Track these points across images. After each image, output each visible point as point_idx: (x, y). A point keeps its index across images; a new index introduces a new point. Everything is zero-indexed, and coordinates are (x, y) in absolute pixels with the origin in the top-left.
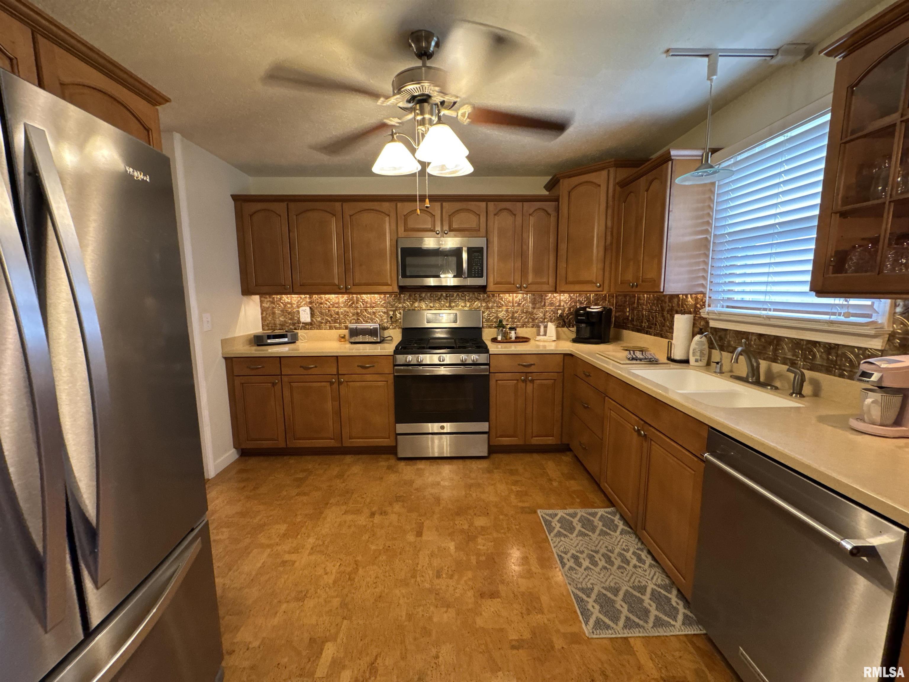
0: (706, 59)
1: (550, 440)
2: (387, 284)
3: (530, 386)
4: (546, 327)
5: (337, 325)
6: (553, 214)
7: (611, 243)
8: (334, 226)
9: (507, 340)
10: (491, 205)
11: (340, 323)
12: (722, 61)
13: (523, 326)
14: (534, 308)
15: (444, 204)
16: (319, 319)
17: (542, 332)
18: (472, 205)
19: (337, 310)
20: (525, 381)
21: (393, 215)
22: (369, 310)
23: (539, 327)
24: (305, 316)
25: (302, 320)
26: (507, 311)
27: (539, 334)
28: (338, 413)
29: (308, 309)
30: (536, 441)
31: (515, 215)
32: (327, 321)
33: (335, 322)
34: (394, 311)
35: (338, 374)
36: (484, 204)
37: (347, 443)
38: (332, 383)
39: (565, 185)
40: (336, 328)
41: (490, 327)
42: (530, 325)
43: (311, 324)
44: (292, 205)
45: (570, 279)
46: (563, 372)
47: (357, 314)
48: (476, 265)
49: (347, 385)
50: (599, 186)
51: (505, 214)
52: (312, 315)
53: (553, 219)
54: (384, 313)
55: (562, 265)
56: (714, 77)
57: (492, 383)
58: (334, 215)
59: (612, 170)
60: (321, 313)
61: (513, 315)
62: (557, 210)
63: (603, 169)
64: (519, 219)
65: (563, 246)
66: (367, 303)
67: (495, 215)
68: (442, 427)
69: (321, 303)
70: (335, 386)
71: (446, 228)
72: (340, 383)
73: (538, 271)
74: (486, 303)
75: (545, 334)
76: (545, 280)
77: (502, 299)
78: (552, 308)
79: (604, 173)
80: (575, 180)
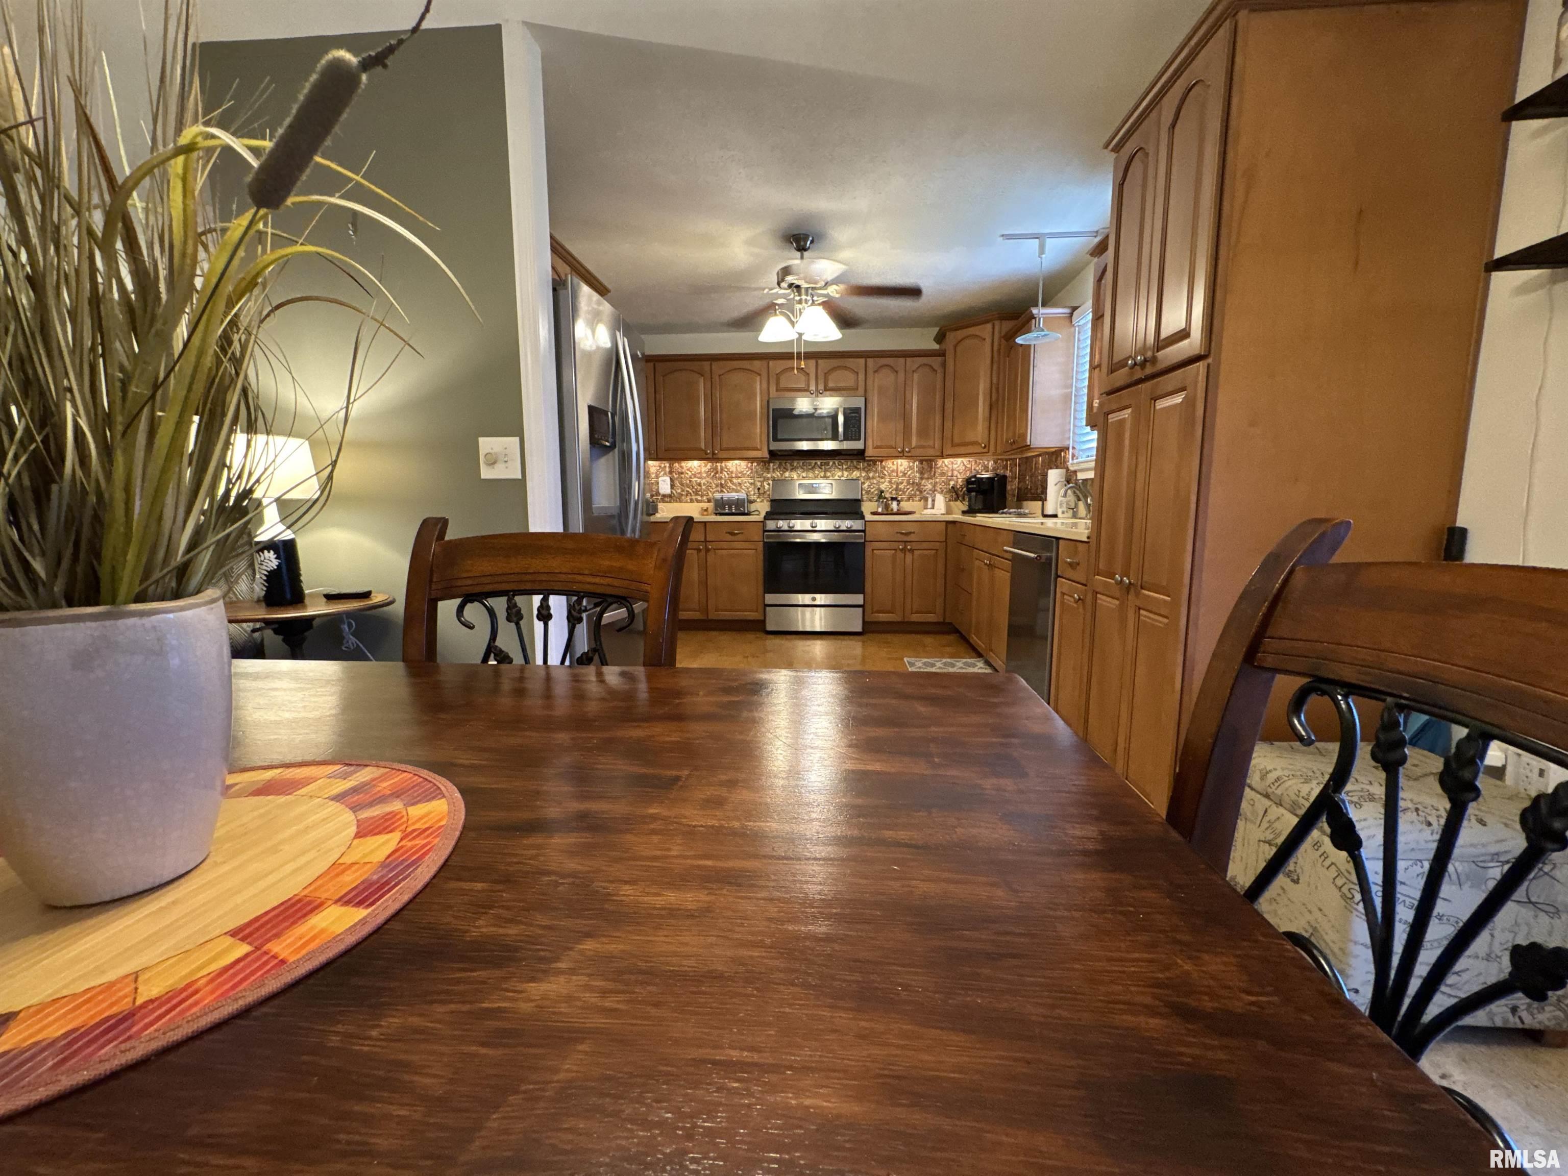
0: (1037, 240)
1: (931, 618)
2: (756, 449)
3: (909, 557)
4: (933, 501)
5: (699, 498)
6: (940, 371)
7: (997, 400)
8: (702, 387)
9: (888, 511)
10: (870, 361)
11: (702, 496)
12: (1049, 242)
13: (908, 500)
14: (922, 479)
15: (820, 361)
16: (679, 491)
17: (930, 506)
18: (850, 362)
19: (699, 481)
20: (904, 550)
21: (764, 374)
22: (735, 481)
23: (926, 499)
24: (665, 487)
25: (662, 491)
26: (890, 482)
27: (926, 508)
28: (704, 583)
29: (668, 480)
30: (915, 618)
31: (897, 372)
32: (688, 493)
33: (697, 494)
34: (762, 482)
35: (706, 541)
36: (862, 361)
37: (713, 616)
38: (699, 550)
39: (951, 337)
40: (698, 501)
41: (870, 501)
42: (917, 498)
43: (670, 496)
44: (659, 365)
45: (956, 440)
46: (946, 541)
47: (721, 484)
48: (854, 427)
49: (715, 554)
50: (984, 339)
51: (885, 371)
52: (672, 486)
53: (939, 376)
54: (751, 484)
55: (948, 424)
56: (1044, 256)
57: (868, 552)
58: (702, 375)
59: (997, 323)
60: (682, 484)
61: (897, 487)
62: (944, 365)
63: (987, 322)
64: (901, 375)
65: (949, 405)
66: (732, 472)
67: (875, 372)
68: (814, 599)
69: (682, 473)
70: (703, 553)
71: (821, 387)
72: (707, 550)
73: (923, 433)
74: (867, 472)
75: (933, 508)
76: (931, 443)
77: (884, 468)
78: (944, 478)
79: (989, 326)
80: (960, 334)
